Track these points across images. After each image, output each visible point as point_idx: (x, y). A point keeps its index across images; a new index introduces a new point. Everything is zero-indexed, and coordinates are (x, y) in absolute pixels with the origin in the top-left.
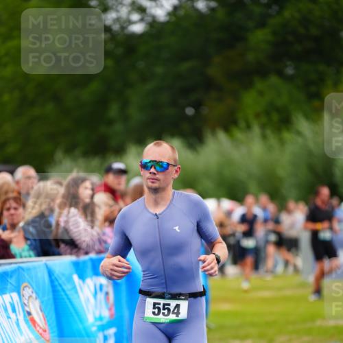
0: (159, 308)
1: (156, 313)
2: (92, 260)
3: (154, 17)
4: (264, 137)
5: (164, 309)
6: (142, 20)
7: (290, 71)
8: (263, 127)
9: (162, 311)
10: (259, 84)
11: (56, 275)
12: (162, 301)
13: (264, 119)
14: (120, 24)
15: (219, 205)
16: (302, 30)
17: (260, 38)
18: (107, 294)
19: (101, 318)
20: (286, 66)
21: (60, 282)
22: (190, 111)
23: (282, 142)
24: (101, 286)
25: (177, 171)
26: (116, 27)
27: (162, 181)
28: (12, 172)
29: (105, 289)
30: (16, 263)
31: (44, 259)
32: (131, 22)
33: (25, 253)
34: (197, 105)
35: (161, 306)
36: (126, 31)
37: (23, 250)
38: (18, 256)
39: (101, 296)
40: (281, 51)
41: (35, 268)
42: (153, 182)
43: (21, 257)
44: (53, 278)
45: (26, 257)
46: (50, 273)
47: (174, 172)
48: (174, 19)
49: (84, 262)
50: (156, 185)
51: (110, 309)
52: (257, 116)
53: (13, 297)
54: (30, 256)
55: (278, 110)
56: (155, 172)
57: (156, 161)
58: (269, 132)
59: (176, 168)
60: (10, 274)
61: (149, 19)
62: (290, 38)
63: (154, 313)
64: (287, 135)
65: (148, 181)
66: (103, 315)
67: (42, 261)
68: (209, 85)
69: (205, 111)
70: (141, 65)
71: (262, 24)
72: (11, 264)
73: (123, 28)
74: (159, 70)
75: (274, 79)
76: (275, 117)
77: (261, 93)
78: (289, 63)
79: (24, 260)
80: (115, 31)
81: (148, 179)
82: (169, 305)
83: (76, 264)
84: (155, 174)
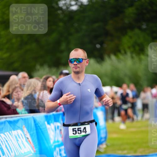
0: (76, 131)
1: (75, 133)
2: (53, 115)
3: (82, 3)
4: (132, 57)
5: (78, 131)
6: (76, 4)
7: (144, 27)
8: (132, 53)
9: (77, 132)
10: (130, 33)
11: (37, 122)
12: (77, 127)
13: (132, 49)
14: (66, 6)
15: (111, 89)
16: (150, 8)
17: (130, 11)
18: (61, 130)
19: (58, 141)
20: (142, 25)
21: (39, 125)
22: (98, 46)
23: (140, 60)
24: (58, 127)
25: (87, 62)
26: (64, 8)
27: (80, 68)
28: (17, 75)
29: (60, 128)
30: (19, 117)
31: (32, 115)
32: (71, 5)
33: (23, 112)
34: (102, 44)
35: (77, 130)
36: (69, 9)
37: (22, 111)
38: (20, 113)
39: (58, 131)
40: (140, 17)
41: (27, 119)
42: (76, 69)
43: (22, 114)
44: (36, 123)
45: (23, 114)
46: (35, 121)
47: (86, 63)
48: (91, 3)
49: (50, 116)
50: (78, 70)
51: (62, 137)
52: (129, 48)
53: (18, 132)
54: (25, 113)
55: (139, 45)
56: (77, 64)
57: (76, 58)
58: (134, 55)
59: (86, 60)
60: (16, 121)
61: (79, 4)
62: (144, 11)
63: (73, 133)
64: (143, 57)
65: (74, 68)
66: (59, 140)
67: (31, 115)
68: (107, 34)
69: (105, 46)
70: (76, 25)
71: (131, 5)
72: (17, 117)
73: (68, 8)
74: (84, 27)
75: (137, 31)
76: (137, 48)
77: (131, 37)
78: (144, 23)
79: (23, 115)
80: (64, 10)
81: (73, 67)
82: (80, 128)
83: (46, 117)
84: (76, 65)
